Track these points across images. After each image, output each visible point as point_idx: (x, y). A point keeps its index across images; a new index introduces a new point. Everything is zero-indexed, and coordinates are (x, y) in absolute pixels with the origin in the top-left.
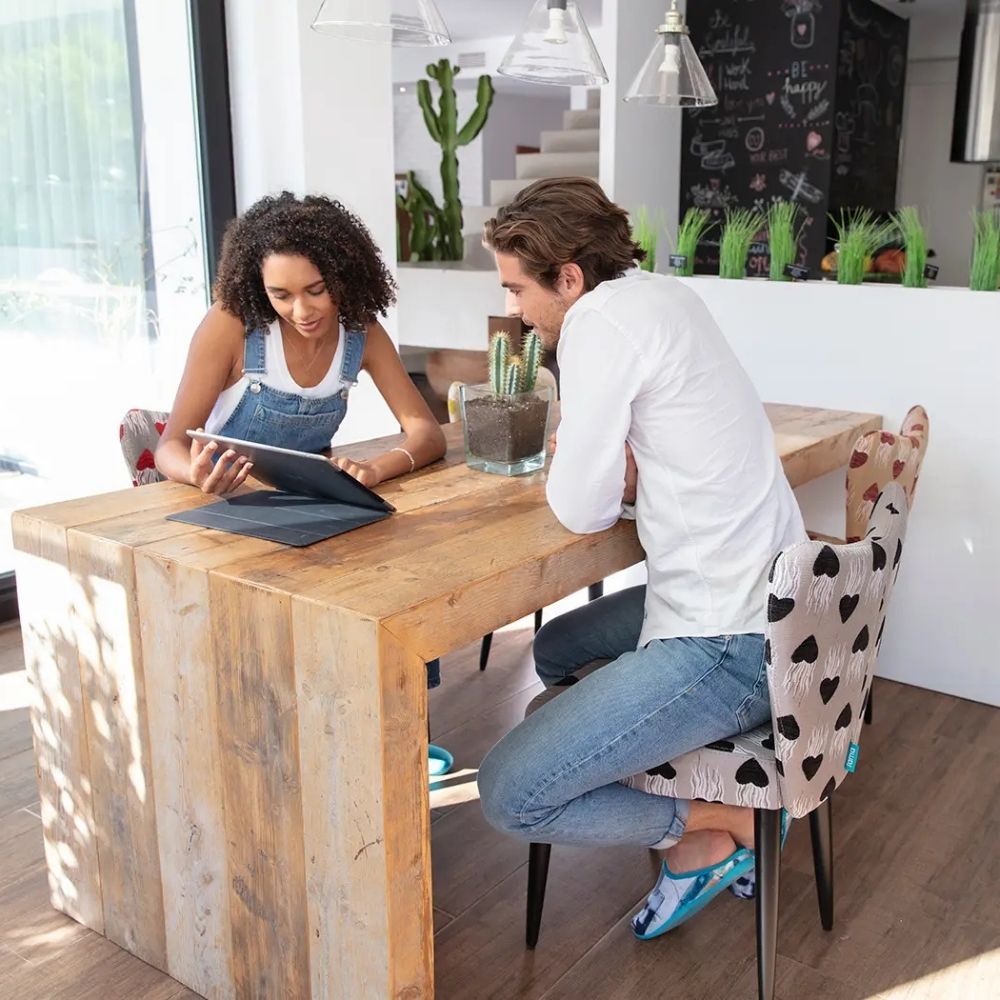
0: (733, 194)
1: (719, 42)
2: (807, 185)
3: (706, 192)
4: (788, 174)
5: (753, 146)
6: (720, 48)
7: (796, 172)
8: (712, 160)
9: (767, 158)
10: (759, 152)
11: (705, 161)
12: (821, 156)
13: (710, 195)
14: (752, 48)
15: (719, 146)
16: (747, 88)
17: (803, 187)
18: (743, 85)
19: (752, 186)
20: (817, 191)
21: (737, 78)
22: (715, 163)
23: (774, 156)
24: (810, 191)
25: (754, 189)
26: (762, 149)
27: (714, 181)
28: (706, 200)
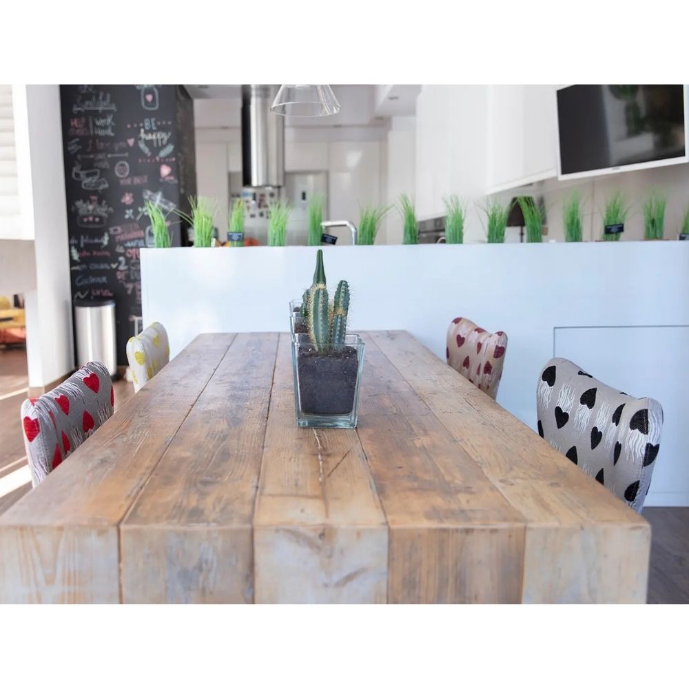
0: (108, 207)
1: (87, 103)
2: (164, 200)
3: (87, 205)
4: (149, 193)
5: (122, 174)
6: (89, 106)
7: (155, 191)
8: (91, 182)
9: (132, 182)
10: (126, 178)
11: (85, 185)
12: (172, 181)
13: (91, 207)
14: (113, 108)
15: (95, 174)
16: (112, 134)
17: (161, 201)
18: (109, 132)
19: (123, 201)
20: (171, 204)
21: (105, 127)
22: (93, 185)
23: (137, 180)
24: (166, 204)
25: (124, 204)
26: (128, 176)
27: (94, 198)
28: (88, 211)
